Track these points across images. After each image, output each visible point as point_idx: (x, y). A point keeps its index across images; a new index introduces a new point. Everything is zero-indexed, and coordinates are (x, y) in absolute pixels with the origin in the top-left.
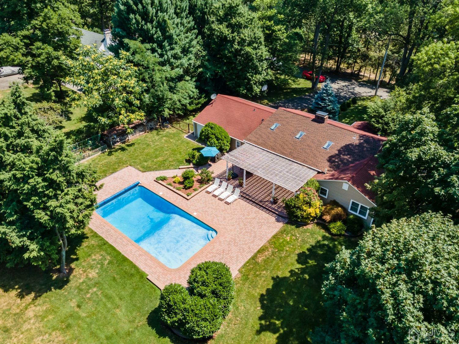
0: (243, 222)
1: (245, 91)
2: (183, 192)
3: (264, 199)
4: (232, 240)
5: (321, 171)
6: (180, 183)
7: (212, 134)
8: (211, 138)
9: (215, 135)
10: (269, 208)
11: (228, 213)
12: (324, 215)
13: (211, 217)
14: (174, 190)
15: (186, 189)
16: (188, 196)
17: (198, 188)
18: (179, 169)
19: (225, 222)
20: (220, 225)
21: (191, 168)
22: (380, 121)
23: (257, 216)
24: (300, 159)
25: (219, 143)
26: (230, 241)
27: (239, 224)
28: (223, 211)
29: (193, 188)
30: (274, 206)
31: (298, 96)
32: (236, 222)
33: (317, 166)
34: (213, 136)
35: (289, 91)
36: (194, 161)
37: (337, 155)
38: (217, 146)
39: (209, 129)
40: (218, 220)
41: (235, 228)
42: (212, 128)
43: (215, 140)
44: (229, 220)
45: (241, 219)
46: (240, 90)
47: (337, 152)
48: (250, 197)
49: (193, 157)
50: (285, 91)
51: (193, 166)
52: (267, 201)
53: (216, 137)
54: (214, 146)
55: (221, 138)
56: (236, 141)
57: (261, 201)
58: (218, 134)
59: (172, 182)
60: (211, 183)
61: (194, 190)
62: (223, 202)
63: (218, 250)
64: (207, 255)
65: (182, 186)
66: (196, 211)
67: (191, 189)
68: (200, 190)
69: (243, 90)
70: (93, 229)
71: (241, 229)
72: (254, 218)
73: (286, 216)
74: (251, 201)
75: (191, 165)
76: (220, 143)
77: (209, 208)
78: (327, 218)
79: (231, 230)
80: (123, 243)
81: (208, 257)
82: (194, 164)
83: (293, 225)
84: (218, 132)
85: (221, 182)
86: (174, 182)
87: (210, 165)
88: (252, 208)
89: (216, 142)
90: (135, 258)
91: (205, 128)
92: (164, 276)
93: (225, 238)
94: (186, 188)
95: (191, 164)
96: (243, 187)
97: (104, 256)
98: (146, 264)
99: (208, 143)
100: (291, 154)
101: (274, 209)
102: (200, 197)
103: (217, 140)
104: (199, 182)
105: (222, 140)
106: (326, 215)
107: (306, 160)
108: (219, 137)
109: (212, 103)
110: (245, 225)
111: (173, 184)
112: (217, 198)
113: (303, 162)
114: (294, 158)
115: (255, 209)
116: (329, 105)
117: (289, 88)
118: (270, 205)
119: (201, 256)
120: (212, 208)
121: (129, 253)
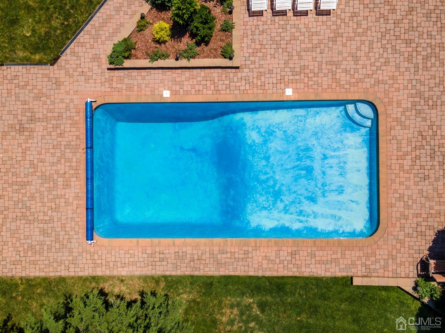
0: (398, 38)
4: (417, 99)
11: (350, 39)
13: (326, 75)
15: (207, 42)
16: (231, 58)
17: (225, 18)
19: (364, 67)
20: (361, 81)
26: (414, 104)
27: (395, 50)
28: (334, 40)
29: (217, 26)
32: (385, 48)
40: (346, 71)
41: (398, 67)
44: (367, 55)
45: (387, 31)
59: (152, 44)
61: (224, 30)
62: (312, 16)
63: (409, 141)
64: (401, 166)
65: (188, 41)
66: (283, 82)
67: (215, 31)
70: (149, 273)
71: (409, 59)
72: (411, 11)
77: (300, 56)
79: (393, 78)
80: (237, 256)
81: (406, 168)
86: (159, 42)
90: (291, 266)
92: (372, 259)
93: (399, 104)
97: (238, 305)
98: (321, 262)
102: (253, 41)
110: (408, 42)
112: (290, 14)
119: (393, 176)
120: (306, 50)
121: (271, 266)
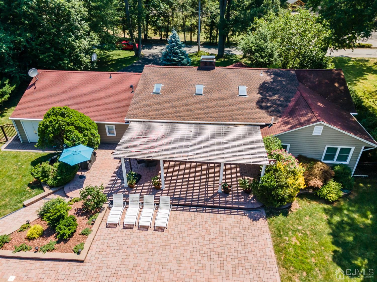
1: (72, 64)
2: (62, 251)
3: (206, 193)
5: (264, 124)
6: (45, 234)
7: (68, 124)
8: (68, 131)
9: (73, 124)
10: (226, 204)
12: (309, 180)
14: (40, 255)
15: (66, 241)
16: (79, 253)
17: (88, 227)
18: (24, 206)
21: (49, 194)
22: (263, 54)
23: (221, 227)
24: (225, 117)
25: (84, 136)
27: (210, 259)
28: (164, 248)
29: (79, 231)
30: (229, 198)
31: (128, 65)
32: (202, 256)
33: (254, 119)
34: (72, 128)
35: (113, 62)
36: (50, 182)
37: (262, 98)
38: (83, 142)
39: (59, 118)
40: (170, 271)
42: (63, 115)
43: (77, 132)
44: (188, 260)
46: (64, 63)
47: (260, 96)
48: (186, 201)
49: (45, 174)
50: (110, 63)
51: (51, 191)
52: (214, 195)
53: (77, 128)
54: (79, 144)
55: (85, 127)
56: (106, 126)
57: (207, 200)
58: (78, 121)
59: (24, 240)
60: (105, 206)
61: (82, 234)
62: (151, 230)
65: (52, 239)
66: (116, 276)
67: (76, 234)
68: (94, 228)
69: (68, 64)
71: (221, 266)
72: (221, 234)
73: (259, 206)
74: (191, 206)
75: (47, 191)
76: (87, 136)
77: (135, 257)
78: (316, 182)
82: (51, 187)
83: (278, 214)
84: (77, 119)
85: (126, 197)
86: (30, 239)
87: (83, 177)
88: (203, 218)
89: (80, 135)
91: (49, 119)
94: (63, 239)
95: (45, 188)
96: (162, 190)
99: (67, 142)
100: (208, 116)
101: (232, 203)
102: (103, 243)
103: (81, 132)
104: (82, 215)
105: (87, 130)
106: (312, 179)
107: (234, 116)
108: (82, 125)
109: (34, 84)
110: (220, 254)
111: (29, 244)
112: (135, 228)
113: (233, 121)
114: (216, 119)
115: (209, 217)
116: (183, 59)
117: (112, 60)
118: (223, 199)
120: (141, 253)
